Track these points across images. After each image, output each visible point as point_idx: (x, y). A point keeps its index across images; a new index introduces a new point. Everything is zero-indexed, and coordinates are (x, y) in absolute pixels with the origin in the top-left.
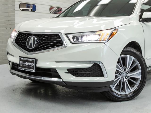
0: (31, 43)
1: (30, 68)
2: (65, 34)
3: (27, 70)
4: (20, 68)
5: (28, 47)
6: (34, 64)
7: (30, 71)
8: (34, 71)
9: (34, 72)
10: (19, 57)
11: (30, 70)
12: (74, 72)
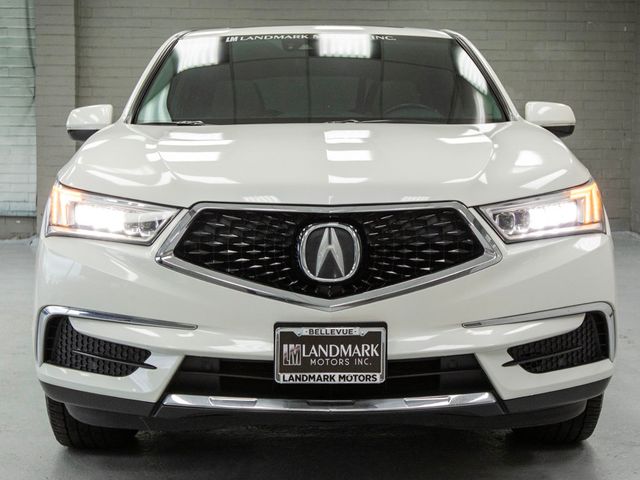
0: (330, 257)
1: (353, 368)
2: (473, 207)
3: (337, 378)
4: (287, 376)
5: (314, 273)
6: (379, 350)
7: (358, 382)
8: (379, 378)
9: (378, 381)
10: (277, 325)
11: (354, 378)
12: (528, 356)
